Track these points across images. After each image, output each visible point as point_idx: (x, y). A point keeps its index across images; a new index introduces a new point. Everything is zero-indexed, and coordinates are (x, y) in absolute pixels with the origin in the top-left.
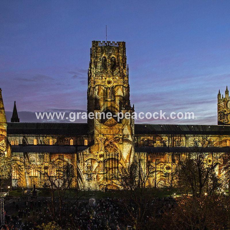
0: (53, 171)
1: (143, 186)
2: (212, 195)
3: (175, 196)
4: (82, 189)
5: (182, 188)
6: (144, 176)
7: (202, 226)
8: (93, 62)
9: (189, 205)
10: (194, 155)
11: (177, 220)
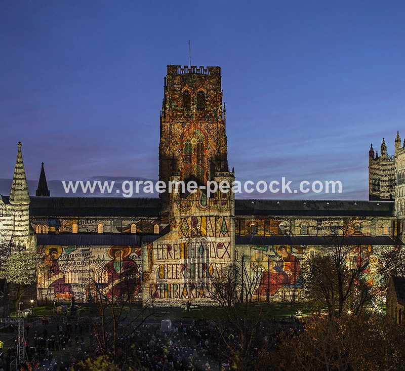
0: (103, 275)
1: (249, 298)
2: (360, 313)
3: (300, 315)
4: (150, 305)
5: (311, 303)
6: (251, 283)
7: (343, 365)
8: (168, 100)
9: (323, 330)
10: (330, 249)
11: (303, 355)
